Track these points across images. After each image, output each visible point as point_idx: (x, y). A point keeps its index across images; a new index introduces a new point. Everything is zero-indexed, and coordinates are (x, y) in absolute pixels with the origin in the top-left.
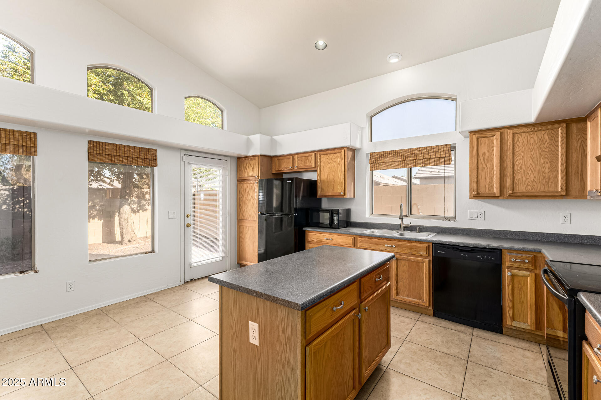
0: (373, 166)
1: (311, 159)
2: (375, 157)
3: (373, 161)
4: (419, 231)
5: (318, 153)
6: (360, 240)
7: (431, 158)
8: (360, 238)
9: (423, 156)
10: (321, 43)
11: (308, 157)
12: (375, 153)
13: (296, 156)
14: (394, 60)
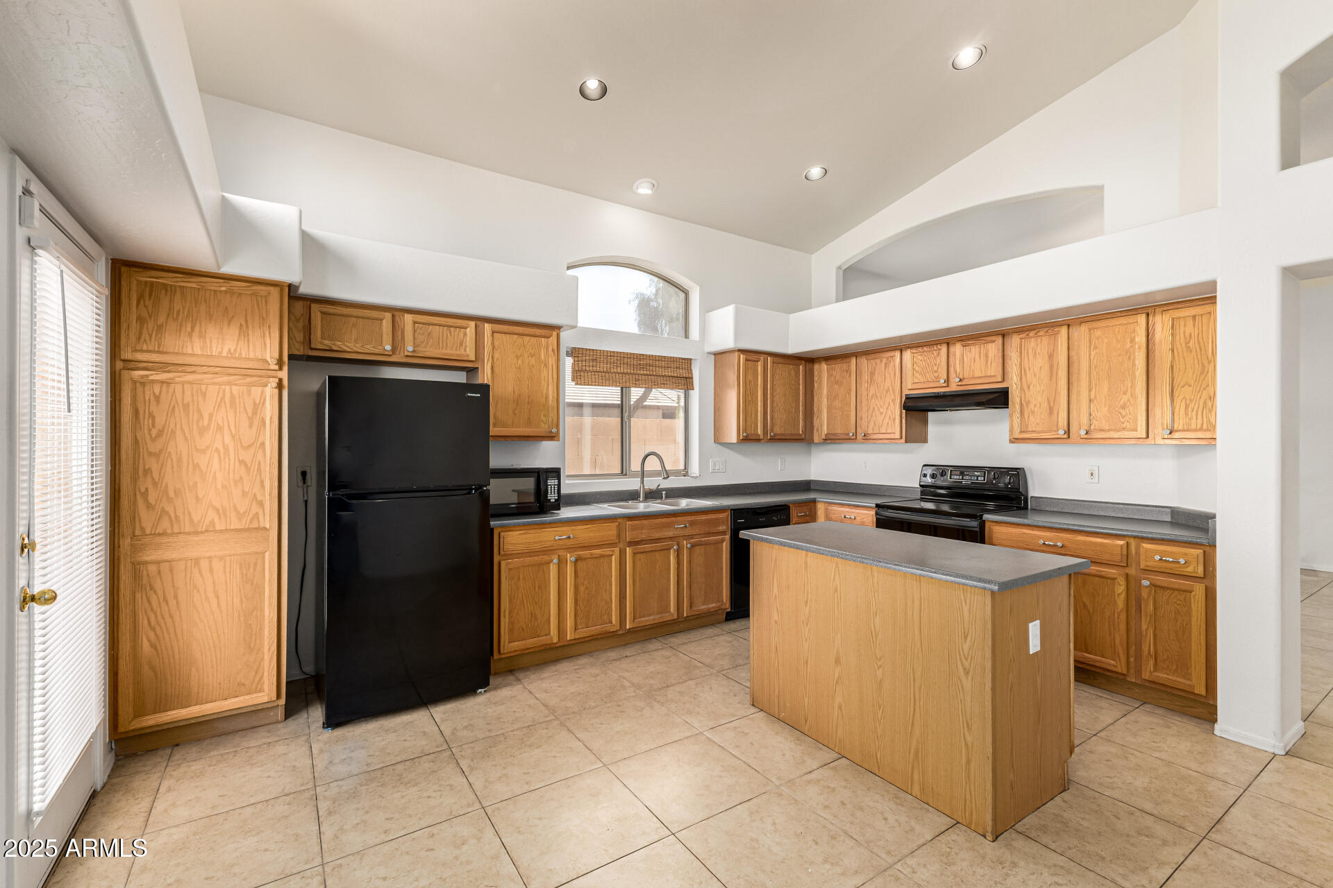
0: (580, 376)
1: (461, 335)
2: (584, 358)
3: (580, 365)
4: (666, 497)
5: (487, 326)
6: (632, 526)
7: (665, 376)
8: (630, 523)
9: (661, 372)
10: (592, 85)
11: (452, 329)
12: (584, 351)
13: (409, 318)
14: (644, 190)
